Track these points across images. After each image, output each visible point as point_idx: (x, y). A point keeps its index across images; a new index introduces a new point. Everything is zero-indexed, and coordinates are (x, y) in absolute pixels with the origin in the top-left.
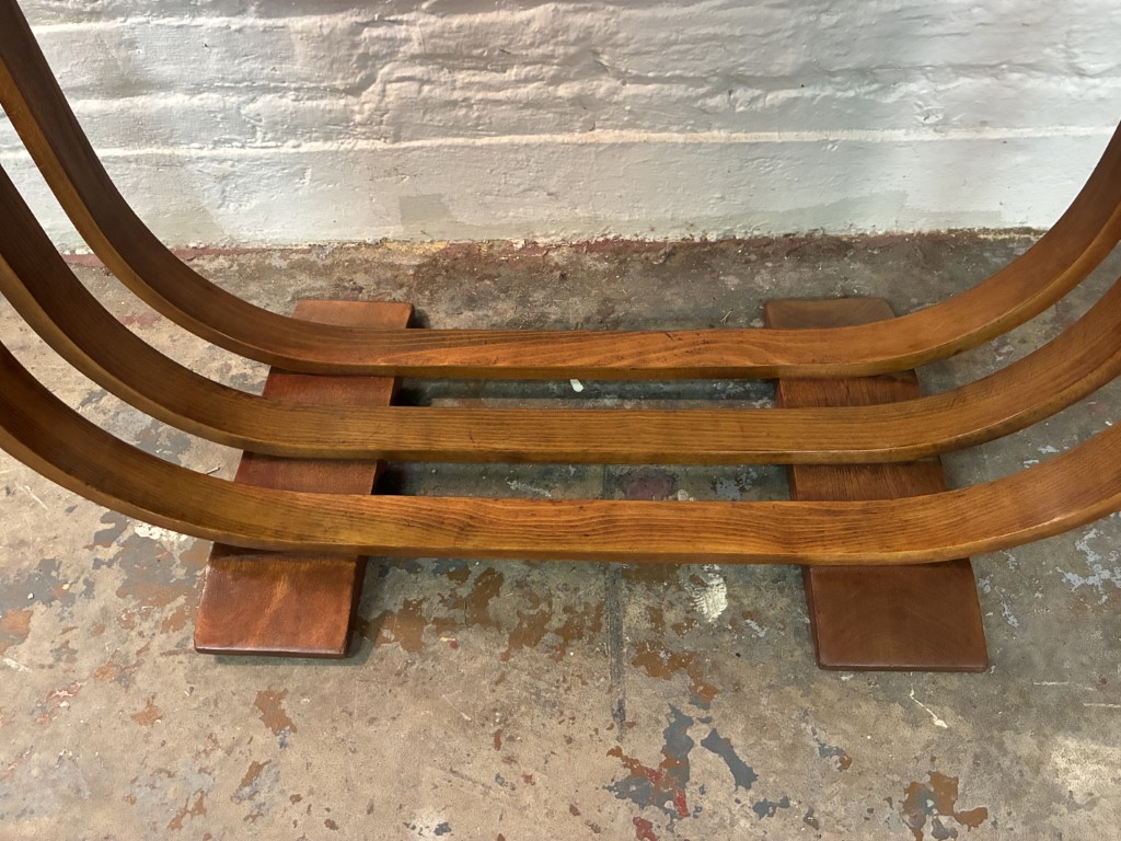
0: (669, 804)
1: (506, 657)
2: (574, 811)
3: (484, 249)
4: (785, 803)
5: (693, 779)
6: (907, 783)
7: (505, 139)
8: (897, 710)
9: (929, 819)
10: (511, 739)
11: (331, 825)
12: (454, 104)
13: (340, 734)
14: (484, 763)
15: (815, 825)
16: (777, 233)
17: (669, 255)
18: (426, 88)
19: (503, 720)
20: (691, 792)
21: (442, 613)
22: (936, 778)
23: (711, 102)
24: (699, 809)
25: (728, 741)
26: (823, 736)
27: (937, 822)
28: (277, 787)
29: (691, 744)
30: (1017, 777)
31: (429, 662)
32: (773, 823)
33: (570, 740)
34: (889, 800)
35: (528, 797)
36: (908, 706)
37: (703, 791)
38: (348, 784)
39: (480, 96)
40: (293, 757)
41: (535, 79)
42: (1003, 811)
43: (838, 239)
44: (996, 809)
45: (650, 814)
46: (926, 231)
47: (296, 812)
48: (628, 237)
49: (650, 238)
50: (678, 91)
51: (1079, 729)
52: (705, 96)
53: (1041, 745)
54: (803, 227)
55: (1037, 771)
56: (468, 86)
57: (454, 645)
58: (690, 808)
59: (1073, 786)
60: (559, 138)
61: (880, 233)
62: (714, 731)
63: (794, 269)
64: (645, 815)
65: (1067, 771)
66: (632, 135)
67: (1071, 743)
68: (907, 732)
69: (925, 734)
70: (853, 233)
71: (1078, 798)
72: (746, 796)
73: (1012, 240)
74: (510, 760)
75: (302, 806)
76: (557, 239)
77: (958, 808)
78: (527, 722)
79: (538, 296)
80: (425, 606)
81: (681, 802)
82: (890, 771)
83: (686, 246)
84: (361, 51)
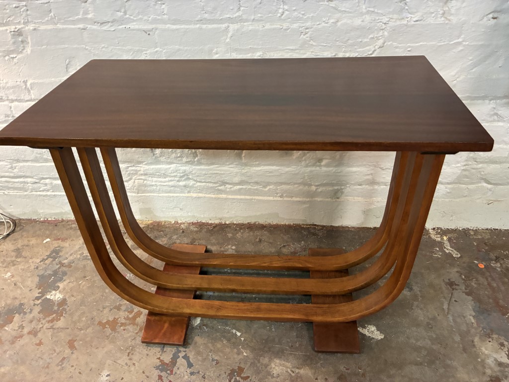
0: (168, 372)
1: (137, 333)
2: (143, 372)
3: (163, 223)
4: (198, 372)
5: (177, 365)
6: (231, 369)
7: (167, 195)
8: (235, 350)
9: (234, 378)
10: (132, 354)
11: (80, 373)
12: (153, 185)
13: (88, 351)
14: (123, 359)
15: (204, 378)
16: (246, 222)
17: (214, 227)
18: (145, 181)
19: (132, 349)
20: (175, 369)
21: (123, 321)
22: (239, 367)
23: (220, 188)
24: (176, 373)
25: (189, 356)
26: (214, 356)
27: (236, 379)
28: (68, 363)
29: (179, 357)
30: (260, 368)
31: (116, 334)
32: (193, 377)
33: (147, 355)
34: (225, 373)
35: (132, 369)
36: (239, 350)
37: (178, 369)
38: (87, 364)
39: (159, 184)
40: (74, 356)
41: (173, 181)
42: (254, 377)
43: (262, 225)
44: (252, 376)
45: (163, 374)
46: (287, 224)
47: (72, 369)
48: (204, 222)
49: (210, 222)
50: (211, 185)
51: (281, 358)
52: (218, 186)
53: (269, 361)
54: (252, 221)
55: (266, 367)
56: (156, 181)
57: (124, 330)
58: (174, 373)
59: (275, 372)
60: (181, 195)
61: (274, 223)
62: (186, 354)
63: (248, 233)
64: (162, 374)
65: (274, 368)
66: (201, 195)
67: (278, 361)
68: (236, 356)
69: (241, 357)
70: (267, 223)
71: (274, 375)
72: (189, 371)
73: (311, 228)
74: (130, 359)
75: (74, 368)
76: (184, 221)
77: (242, 375)
78: (138, 350)
79: (175, 237)
80: (119, 319)
81: (172, 371)
82: (228, 366)
83: (220, 225)
84: (128, 172)
